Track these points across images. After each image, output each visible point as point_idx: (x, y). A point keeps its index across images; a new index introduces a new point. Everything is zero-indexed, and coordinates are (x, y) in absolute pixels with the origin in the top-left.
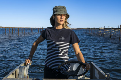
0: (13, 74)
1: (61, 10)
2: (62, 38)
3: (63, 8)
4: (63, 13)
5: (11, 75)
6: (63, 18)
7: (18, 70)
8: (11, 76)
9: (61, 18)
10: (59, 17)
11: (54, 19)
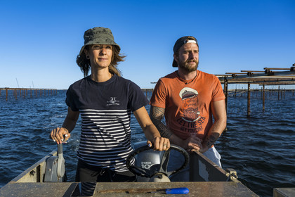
0: (32, 173)
1: (100, 35)
2: (113, 101)
3: (104, 30)
4: (103, 42)
5: (28, 175)
6: (104, 53)
7: (43, 164)
8: (27, 178)
9: (101, 54)
10: (97, 52)
11: (88, 57)
